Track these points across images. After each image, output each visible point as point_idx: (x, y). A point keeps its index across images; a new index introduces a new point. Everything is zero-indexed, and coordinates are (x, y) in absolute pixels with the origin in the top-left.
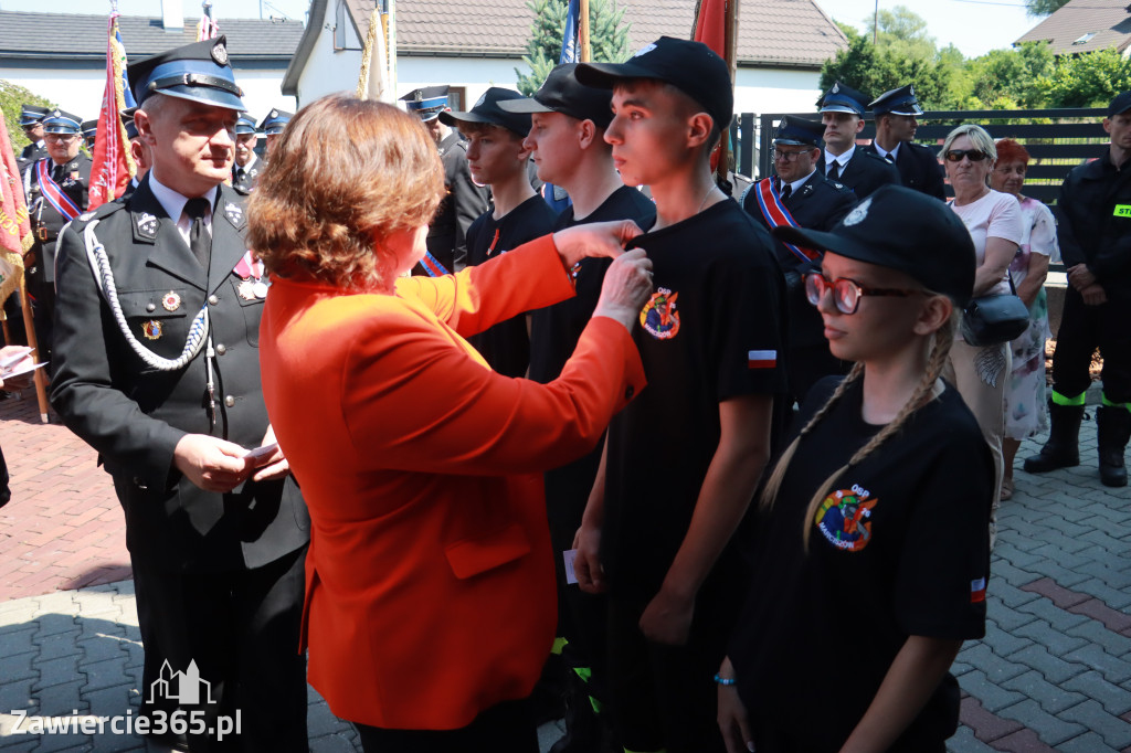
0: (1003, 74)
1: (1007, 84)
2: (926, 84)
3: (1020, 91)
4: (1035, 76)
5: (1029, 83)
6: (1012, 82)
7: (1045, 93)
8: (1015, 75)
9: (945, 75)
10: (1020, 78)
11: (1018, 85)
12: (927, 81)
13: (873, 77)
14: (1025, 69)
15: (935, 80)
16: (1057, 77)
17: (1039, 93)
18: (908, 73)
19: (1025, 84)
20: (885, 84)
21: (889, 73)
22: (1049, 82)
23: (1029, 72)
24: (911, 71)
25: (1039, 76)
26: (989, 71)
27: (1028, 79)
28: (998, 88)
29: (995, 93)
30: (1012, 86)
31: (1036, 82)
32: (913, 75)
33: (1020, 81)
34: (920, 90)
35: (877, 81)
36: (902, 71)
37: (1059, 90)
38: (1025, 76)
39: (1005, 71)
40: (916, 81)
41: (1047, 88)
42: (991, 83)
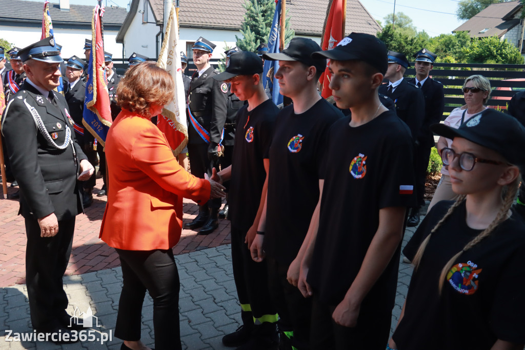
0: (447, 45)
1: (450, 50)
2: (417, 49)
3: (455, 53)
4: (462, 47)
5: (459, 50)
6: (452, 49)
7: (467, 55)
8: (453, 46)
9: (425, 45)
10: (455, 47)
11: (454, 50)
12: (418, 47)
13: (394, 45)
14: (458, 44)
15: (421, 47)
16: (472, 48)
17: (464, 54)
18: (409, 44)
19: (457, 50)
20: (399, 48)
21: (401, 43)
22: (468, 50)
23: (459, 45)
24: (410, 42)
25: (464, 46)
26: (441, 43)
27: (459, 48)
28: (445, 51)
29: (444, 54)
30: (452, 51)
31: (462, 50)
32: (411, 45)
33: (455, 49)
34: (414, 52)
35: (395, 47)
36: (406, 42)
37: (473, 54)
38: (457, 47)
39: (449, 44)
40: (413, 47)
41: (467, 53)
42: (442, 49)
